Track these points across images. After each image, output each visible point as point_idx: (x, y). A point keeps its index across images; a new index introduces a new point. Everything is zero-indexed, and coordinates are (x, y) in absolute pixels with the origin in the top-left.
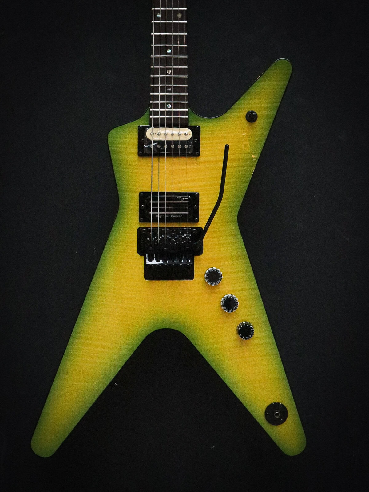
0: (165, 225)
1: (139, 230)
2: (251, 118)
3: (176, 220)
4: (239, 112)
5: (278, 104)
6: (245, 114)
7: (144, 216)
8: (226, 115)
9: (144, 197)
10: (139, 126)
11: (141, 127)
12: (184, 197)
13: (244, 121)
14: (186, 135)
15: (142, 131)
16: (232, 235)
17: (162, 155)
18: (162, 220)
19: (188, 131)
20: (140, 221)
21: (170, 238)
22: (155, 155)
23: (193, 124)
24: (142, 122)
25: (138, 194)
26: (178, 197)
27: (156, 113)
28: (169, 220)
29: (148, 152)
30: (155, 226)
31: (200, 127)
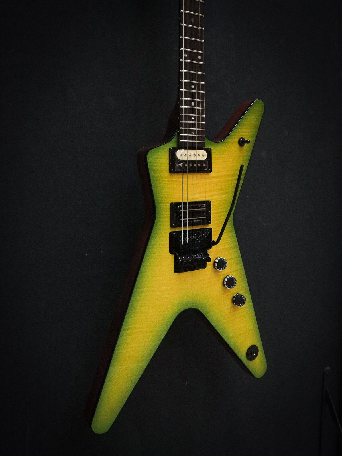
0: (192, 228)
1: (171, 234)
2: (242, 143)
3: (199, 224)
4: (235, 138)
5: (256, 133)
6: (237, 140)
7: (175, 221)
8: (226, 140)
9: (175, 207)
10: (170, 149)
11: (172, 149)
12: (203, 205)
13: (237, 145)
14: (203, 155)
15: (172, 153)
16: (229, 232)
17: (190, 172)
18: (190, 225)
19: (204, 152)
20: (172, 226)
21: (195, 238)
22: (185, 172)
23: (207, 147)
24: (172, 144)
25: (169, 205)
26: (199, 205)
27: (185, 138)
28: (195, 224)
29: (179, 170)
30: (185, 229)
31: (211, 149)
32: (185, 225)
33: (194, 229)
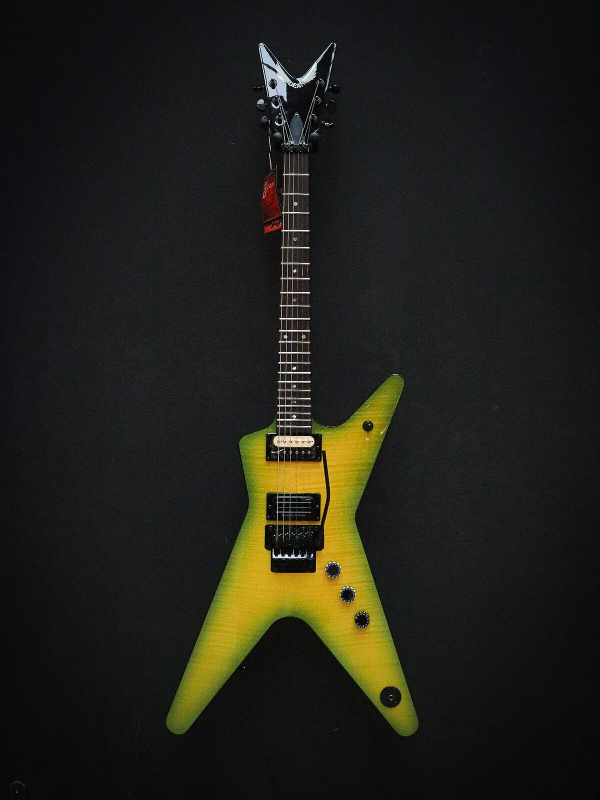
0: (290, 523)
1: (267, 527)
2: (368, 427)
3: (300, 519)
4: (357, 422)
5: (392, 415)
6: (362, 423)
7: (271, 515)
9: (271, 498)
10: (267, 435)
11: (269, 435)
12: (307, 498)
13: (361, 430)
14: (309, 442)
15: (270, 439)
17: (288, 460)
18: (287, 519)
19: (311, 439)
20: (268, 519)
21: (294, 535)
22: (282, 460)
23: (315, 432)
24: (270, 430)
25: (266, 495)
26: (302, 498)
27: (282, 423)
28: (293, 519)
29: (275, 457)
30: (281, 524)
31: (321, 435)
32: (281, 519)
33: (293, 524)
